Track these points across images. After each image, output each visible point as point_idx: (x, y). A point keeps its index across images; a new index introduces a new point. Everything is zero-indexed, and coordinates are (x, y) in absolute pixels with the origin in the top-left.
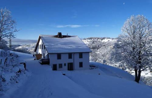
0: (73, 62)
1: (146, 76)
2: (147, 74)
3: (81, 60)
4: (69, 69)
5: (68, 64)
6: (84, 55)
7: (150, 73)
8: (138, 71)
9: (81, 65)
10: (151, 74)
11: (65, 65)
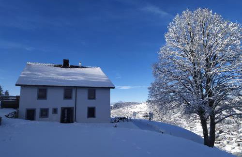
0: (74, 106)
1: (233, 151)
2: (234, 148)
3: (92, 103)
4: (62, 121)
5: (63, 110)
6: (98, 94)
7: (238, 147)
8: (209, 121)
9: (91, 112)
10: (239, 149)
11: (55, 111)
